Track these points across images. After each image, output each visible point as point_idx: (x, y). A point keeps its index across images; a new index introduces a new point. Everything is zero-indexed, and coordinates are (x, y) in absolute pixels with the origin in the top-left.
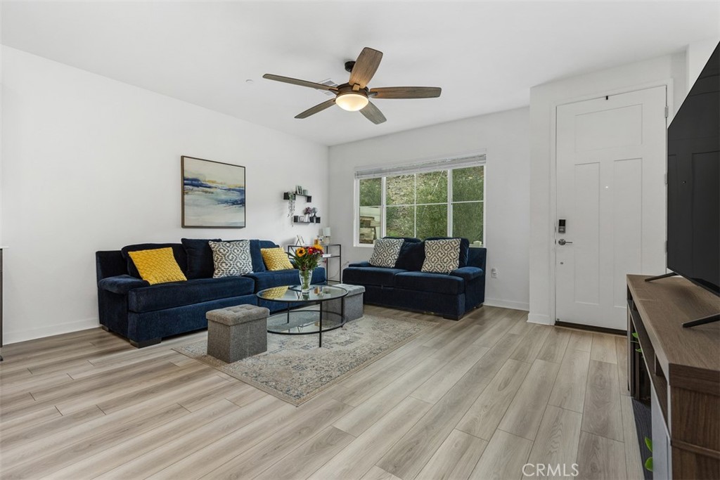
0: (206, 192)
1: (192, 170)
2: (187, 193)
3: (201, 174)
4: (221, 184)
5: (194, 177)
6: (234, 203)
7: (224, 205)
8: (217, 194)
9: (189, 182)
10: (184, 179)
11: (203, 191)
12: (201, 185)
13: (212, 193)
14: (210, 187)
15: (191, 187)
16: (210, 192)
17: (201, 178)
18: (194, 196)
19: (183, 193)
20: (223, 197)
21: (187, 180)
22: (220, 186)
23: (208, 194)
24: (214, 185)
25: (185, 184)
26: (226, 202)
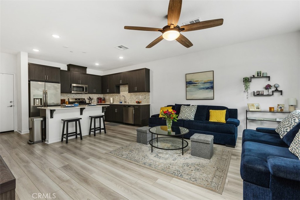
0: (194, 86)
1: (189, 78)
2: (187, 87)
3: (192, 79)
4: (201, 81)
5: (190, 81)
6: (207, 88)
7: (202, 90)
8: (199, 86)
9: (188, 83)
10: (186, 82)
11: (193, 85)
12: (193, 83)
13: (197, 86)
14: (196, 83)
15: (188, 85)
16: (196, 86)
17: (192, 81)
18: (191, 87)
19: (186, 87)
20: (202, 87)
21: (187, 82)
22: (200, 82)
23: (195, 86)
24: (198, 82)
25: (186, 84)
26: (203, 88)
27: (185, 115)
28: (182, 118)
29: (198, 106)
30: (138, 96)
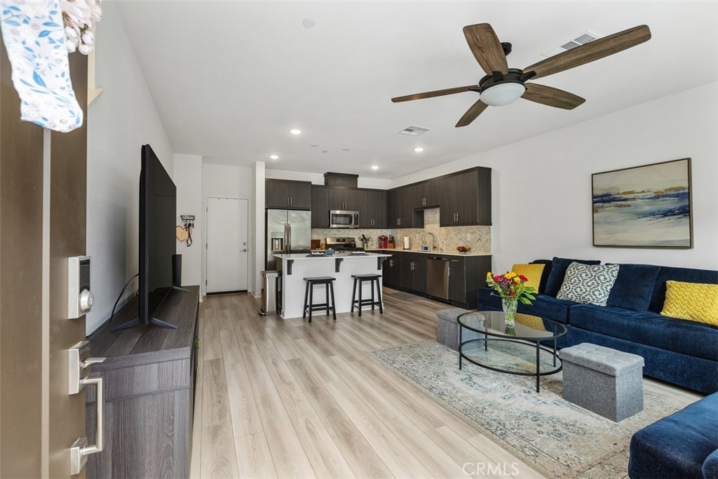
0: (620, 206)
1: (603, 186)
2: (596, 211)
3: (611, 188)
4: (643, 192)
5: (605, 192)
6: (667, 214)
7: (649, 218)
8: (636, 206)
9: (600, 199)
10: (594, 197)
11: (616, 206)
12: (614, 200)
13: (629, 206)
14: (625, 200)
15: (600, 204)
16: (625, 206)
17: (613, 192)
18: (609, 211)
19: (594, 211)
20: (647, 208)
21: (596, 197)
22: (641, 195)
23: (622, 208)
24: (631, 196)
25: (594, 202)
26: (652, 214)
27: (578, 290)
28: (569, 296)
29: (621, 266)
30: (463, 235)
